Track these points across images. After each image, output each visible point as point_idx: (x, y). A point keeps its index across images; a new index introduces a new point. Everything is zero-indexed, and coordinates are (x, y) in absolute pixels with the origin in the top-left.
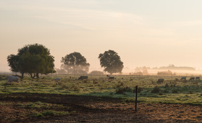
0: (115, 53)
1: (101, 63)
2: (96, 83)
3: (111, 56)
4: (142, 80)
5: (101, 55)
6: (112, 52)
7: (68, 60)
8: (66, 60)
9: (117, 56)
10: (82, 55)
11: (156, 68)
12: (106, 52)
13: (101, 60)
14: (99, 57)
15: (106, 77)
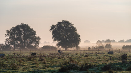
0: (70, 24)
1: (54, 36)
2: (42, 60)
3: (66, 27)
4: (99, 55)
5: (53, 27)
6: (66, 23)
7: (14, 34)
8: (11, 34)
9: (73, 27)
10: (31, 28)
11: (122, 41)
12: (59, 23)
13: (53, 33)
14: (51, 30)
15: (57, 52)
